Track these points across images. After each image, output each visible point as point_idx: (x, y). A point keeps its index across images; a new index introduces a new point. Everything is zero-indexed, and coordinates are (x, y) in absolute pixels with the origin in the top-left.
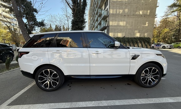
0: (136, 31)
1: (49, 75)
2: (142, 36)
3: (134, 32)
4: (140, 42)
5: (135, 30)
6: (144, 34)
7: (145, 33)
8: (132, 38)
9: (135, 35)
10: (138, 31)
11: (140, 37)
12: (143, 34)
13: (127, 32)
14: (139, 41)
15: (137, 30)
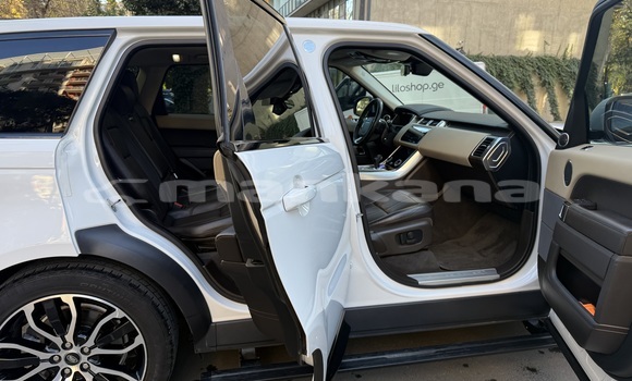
0: (522, 17)
1: (69, 337)
2: (553, 51)
3: (512, 24)
4: (544, 84)
5: (519, 12)
6: (565, 40)
7: (569, 32)
8: (499, 59)
9: (515, 41)
10: (531, 18)
11: (541, 54)
12: (557, 38)
13: (473, 24)
14: (535, 80)
15: (527, 12)
